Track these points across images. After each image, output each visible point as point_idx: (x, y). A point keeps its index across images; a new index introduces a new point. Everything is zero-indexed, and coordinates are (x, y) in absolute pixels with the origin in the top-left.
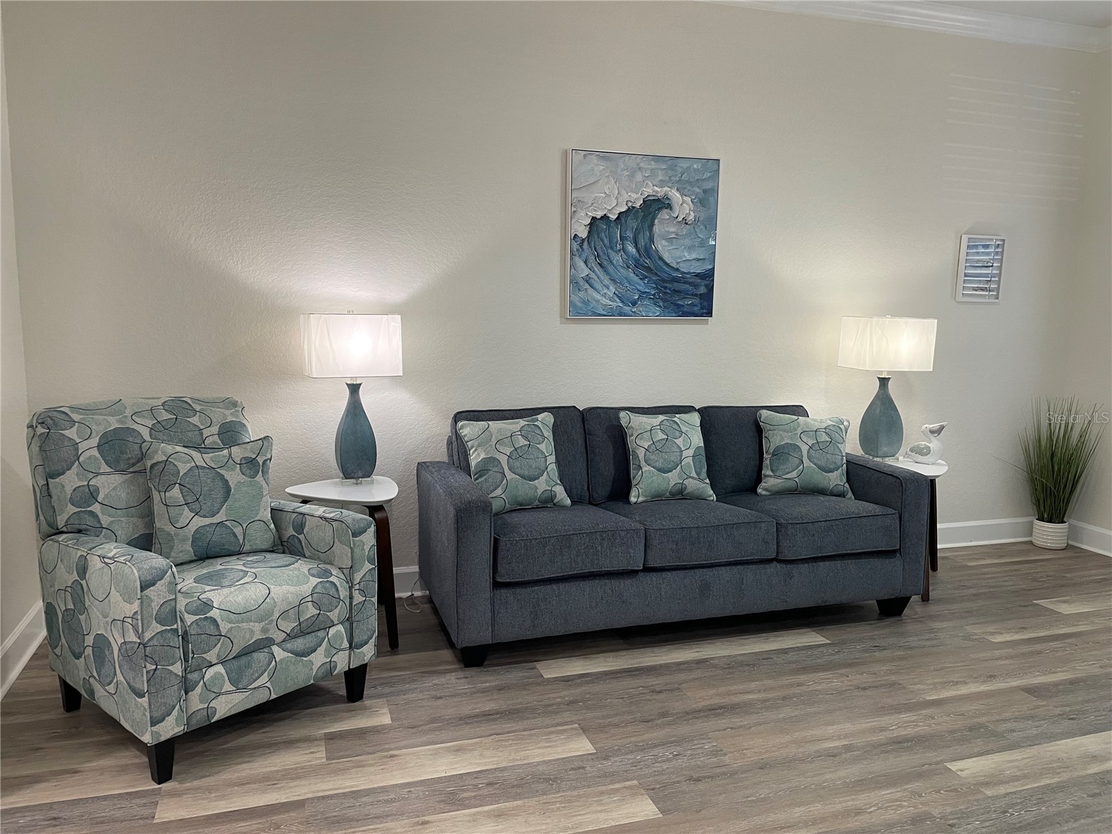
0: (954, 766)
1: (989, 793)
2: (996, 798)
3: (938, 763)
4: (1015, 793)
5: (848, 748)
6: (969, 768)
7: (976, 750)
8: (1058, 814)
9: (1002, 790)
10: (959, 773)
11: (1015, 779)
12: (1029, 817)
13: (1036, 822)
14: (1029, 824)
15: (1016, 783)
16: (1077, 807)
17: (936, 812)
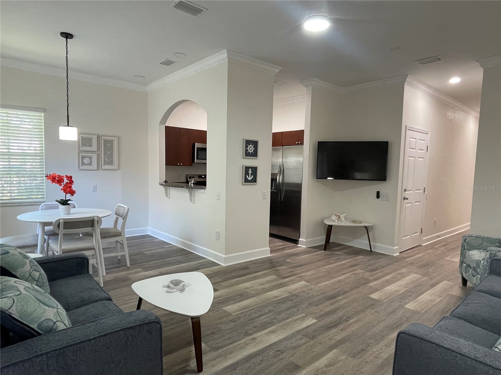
0: (315, 321)
1: (303, 314)
2: (302, 313)
3: (319, 321)
4: (297, 315)
5: (347, 321)
6: (310, 321)
7: (310, 328)
8: (285, 311)
9: (300, 316)
10: (312, 319)
11: (297, 320)
12: (292, 309)
13: (290, 309)
14: (292, 308)
15: (297, 318)
16: (280, 314)
17: (314, 307)
